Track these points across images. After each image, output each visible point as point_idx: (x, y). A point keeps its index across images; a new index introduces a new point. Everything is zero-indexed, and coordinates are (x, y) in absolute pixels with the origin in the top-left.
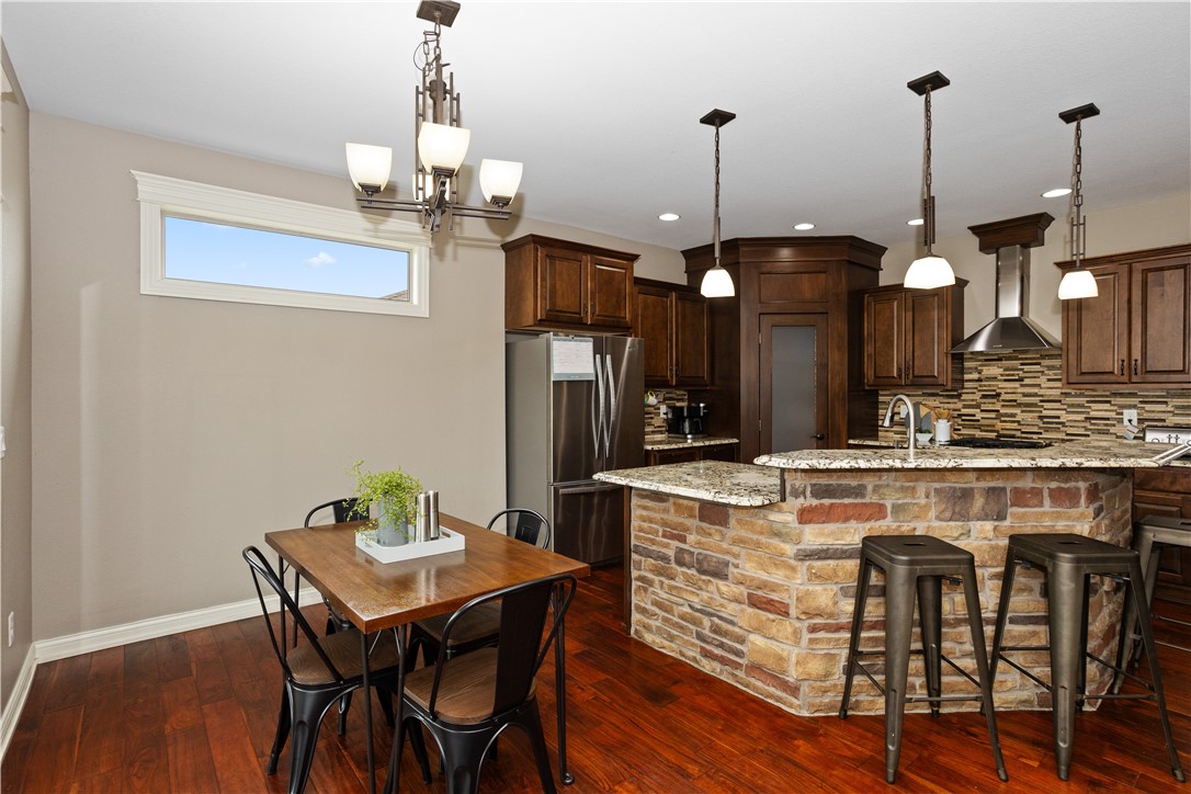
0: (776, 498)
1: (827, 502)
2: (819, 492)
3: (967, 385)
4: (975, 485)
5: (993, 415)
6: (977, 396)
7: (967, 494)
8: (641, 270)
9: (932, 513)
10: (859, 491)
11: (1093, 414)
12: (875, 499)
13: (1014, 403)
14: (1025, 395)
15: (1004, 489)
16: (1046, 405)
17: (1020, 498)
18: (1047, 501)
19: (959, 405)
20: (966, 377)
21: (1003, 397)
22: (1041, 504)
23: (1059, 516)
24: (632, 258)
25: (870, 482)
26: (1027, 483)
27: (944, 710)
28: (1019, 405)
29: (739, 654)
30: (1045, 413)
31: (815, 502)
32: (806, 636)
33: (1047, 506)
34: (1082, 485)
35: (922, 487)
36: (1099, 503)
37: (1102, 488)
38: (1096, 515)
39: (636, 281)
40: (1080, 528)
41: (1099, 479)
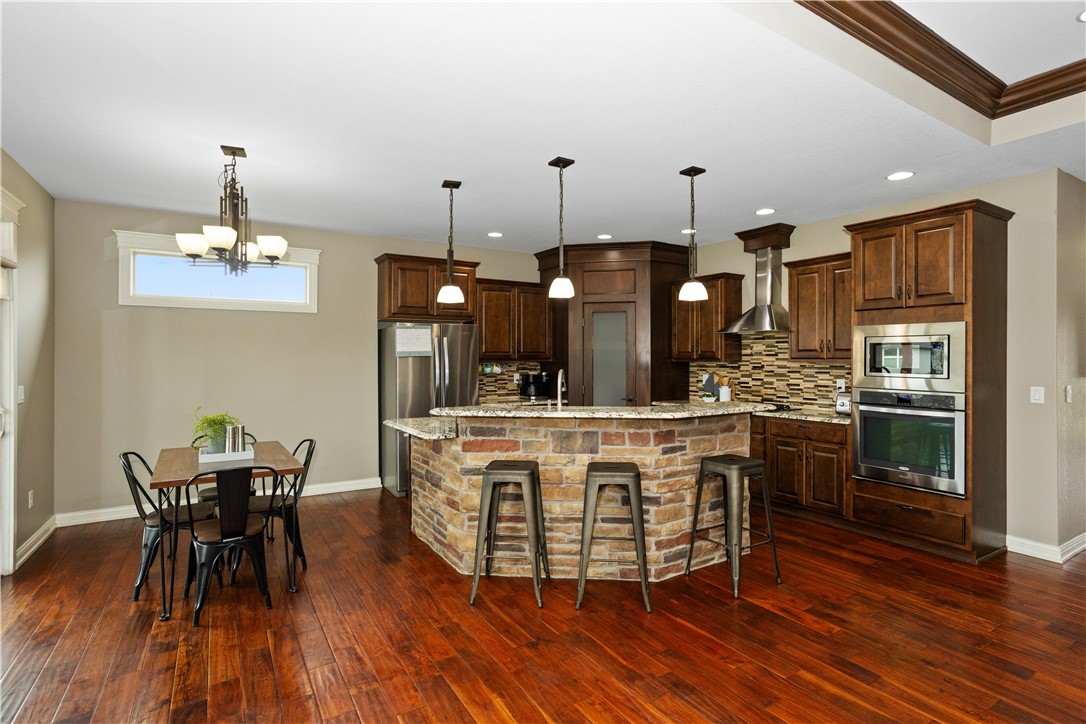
0: (453, 435)
1: (480, 438)
2: (476, 432)
3: (744, 358)
4: (577, 429)
5: (759, 383)
6: (750, 368)
7: (569, 436)
8: (480, 273)
9: (551, 447)
10: (501, 432)
11: (820, 382)
12: (512, 438)
13: (771, 373)
14: (779, 367)
15: (596, 433)
16: (792, 375)
17: (608, 439)
18: (627, 441)
19: (739, 375)
20: (744, 352)
21: (766, 368)
22: (624, 443)
23: (635, 452)
24: (475, 265)
25: (507, 426)
26: (612, 429)
27: (552, 577)
28: (776, 375)
29: (444, 537)
30: (791, 381)
31: (472, 438)
32: (467, 523)
33: (628, 446)
34: (652, 431)
35: (542, 430)
36: (677, 444)
37: (681, 434)
38: (665, 452)
39: (480, 281)
40: (650, 460)
41: (677, 428)
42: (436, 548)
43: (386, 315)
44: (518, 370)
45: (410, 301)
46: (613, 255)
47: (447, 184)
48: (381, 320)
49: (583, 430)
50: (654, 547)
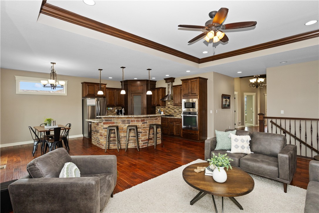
0: (101, 121)
1: (107, 122)
2: (106, 120)
3: (166, 106)
4: (126, 119)
5: (169, 111)
6: (167, 108)
7: (124, 121)
8: (107, 86)
9: (121, 123)
10: (111, 120)
11: (180, 110)
12: (113, 121)
13: (171, 109)
14: (173, 107)
15: (130, 120)
16: (175, 109)
17: (132, 121)
18: (136, 121)
19: (165, 109)
20: (166, 104)
21: (170, 108)
22: (135, 122)
23: (137, 123)
24: (106, 84)
25: (112, 119)
26: (133, 119)
27: (122, 148)
28: (172, 109)
29: (100, 142)
30: (175, 110)
31: (105, 122)
32: (104, 139)
33: (136, 122)
34: (140, 119)
35: (119, 120)
36: (145, 122)
37: (146, 120)
38: (143, 123)
39: (107, 88)
40: (140, 125)
41: (145, 119)
42: (98, 145)
43: (84, 96)
44: (116, 109)
45: (90, 93)
46: (139, 83)
47: (99, 70)
48: (83, 97)
49: (127, 119)
50: (141, 141)
